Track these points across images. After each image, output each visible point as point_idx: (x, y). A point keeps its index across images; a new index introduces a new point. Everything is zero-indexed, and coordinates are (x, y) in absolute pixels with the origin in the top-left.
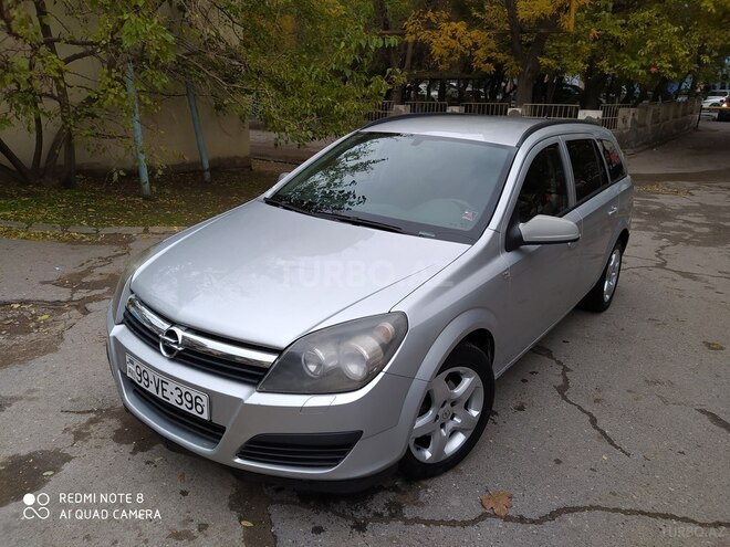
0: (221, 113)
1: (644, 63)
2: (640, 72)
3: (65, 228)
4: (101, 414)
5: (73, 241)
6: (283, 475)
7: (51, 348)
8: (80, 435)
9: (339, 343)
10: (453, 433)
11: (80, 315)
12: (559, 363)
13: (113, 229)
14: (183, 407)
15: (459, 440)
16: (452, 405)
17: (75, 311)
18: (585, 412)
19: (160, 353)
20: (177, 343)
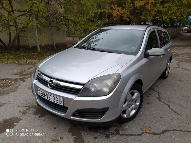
0: (58, 31)
1: (169, 17)
2: (168, 19)
3: (17, 61)
4: (30, 107)
5: (20, 64)
7: (15, 90)
8: (24, 113)
9: (102, 82)
10: (132, 109)
11: (22, 82)
12: (157, 92)
13: (30, 61)
14: (55, 102)
15: (134, 112)
16: (132, 101)
17: (21, 81)
18: (166, 104)
19: (48, 87)
20: (53, 84)
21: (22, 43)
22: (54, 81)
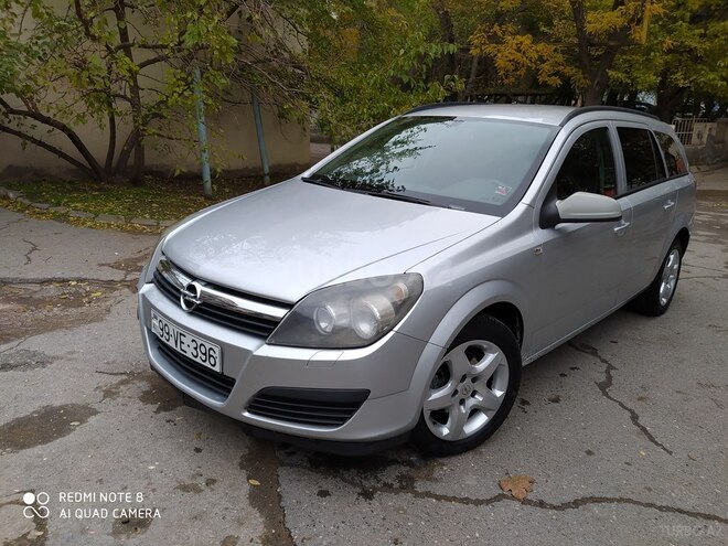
0: (283, 121)
1: (724, 74)
3: (128, 219)
4: (133, 376)
5: (135, 232)
6: (289, 431)
7: (98, 318)
8: (109, 393)
11: (129, 293)
12: (604, 361)
14: (198, 360)
15: (481, 420)
16: (474, 380)
17: (127, 290)
18: (626, 409)
19: (180, 306)
20: (195, 297)
21: (151, 158)
22: (199, 287)
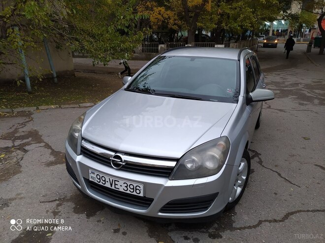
0: (59, 50)
1: (240, 24)
2: (239, 28)
4: (61, 201)
7: (16, 171)
8: (55, 213)
10: (237, 188)
13: (21, 109)
14: (128, 192)
15: (239, 190)
16: (238, 175)
17: (19, 151)
18: (274, 171)
